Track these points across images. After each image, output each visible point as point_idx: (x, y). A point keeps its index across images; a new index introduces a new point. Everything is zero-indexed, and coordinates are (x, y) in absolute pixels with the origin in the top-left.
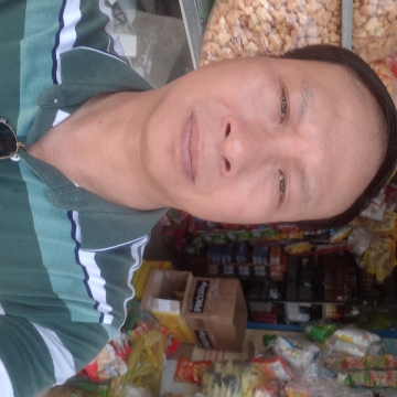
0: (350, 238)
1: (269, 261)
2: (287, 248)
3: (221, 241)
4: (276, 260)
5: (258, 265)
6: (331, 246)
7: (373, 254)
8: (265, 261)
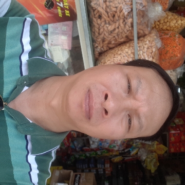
0: (139, 153)
1: (104, 166)
2: (112, 159)
3: (83, 158)
4: (107, 166)
5: (100, 168)
6: (131, 158)
7: (149, 160)
8: (103, 166)
